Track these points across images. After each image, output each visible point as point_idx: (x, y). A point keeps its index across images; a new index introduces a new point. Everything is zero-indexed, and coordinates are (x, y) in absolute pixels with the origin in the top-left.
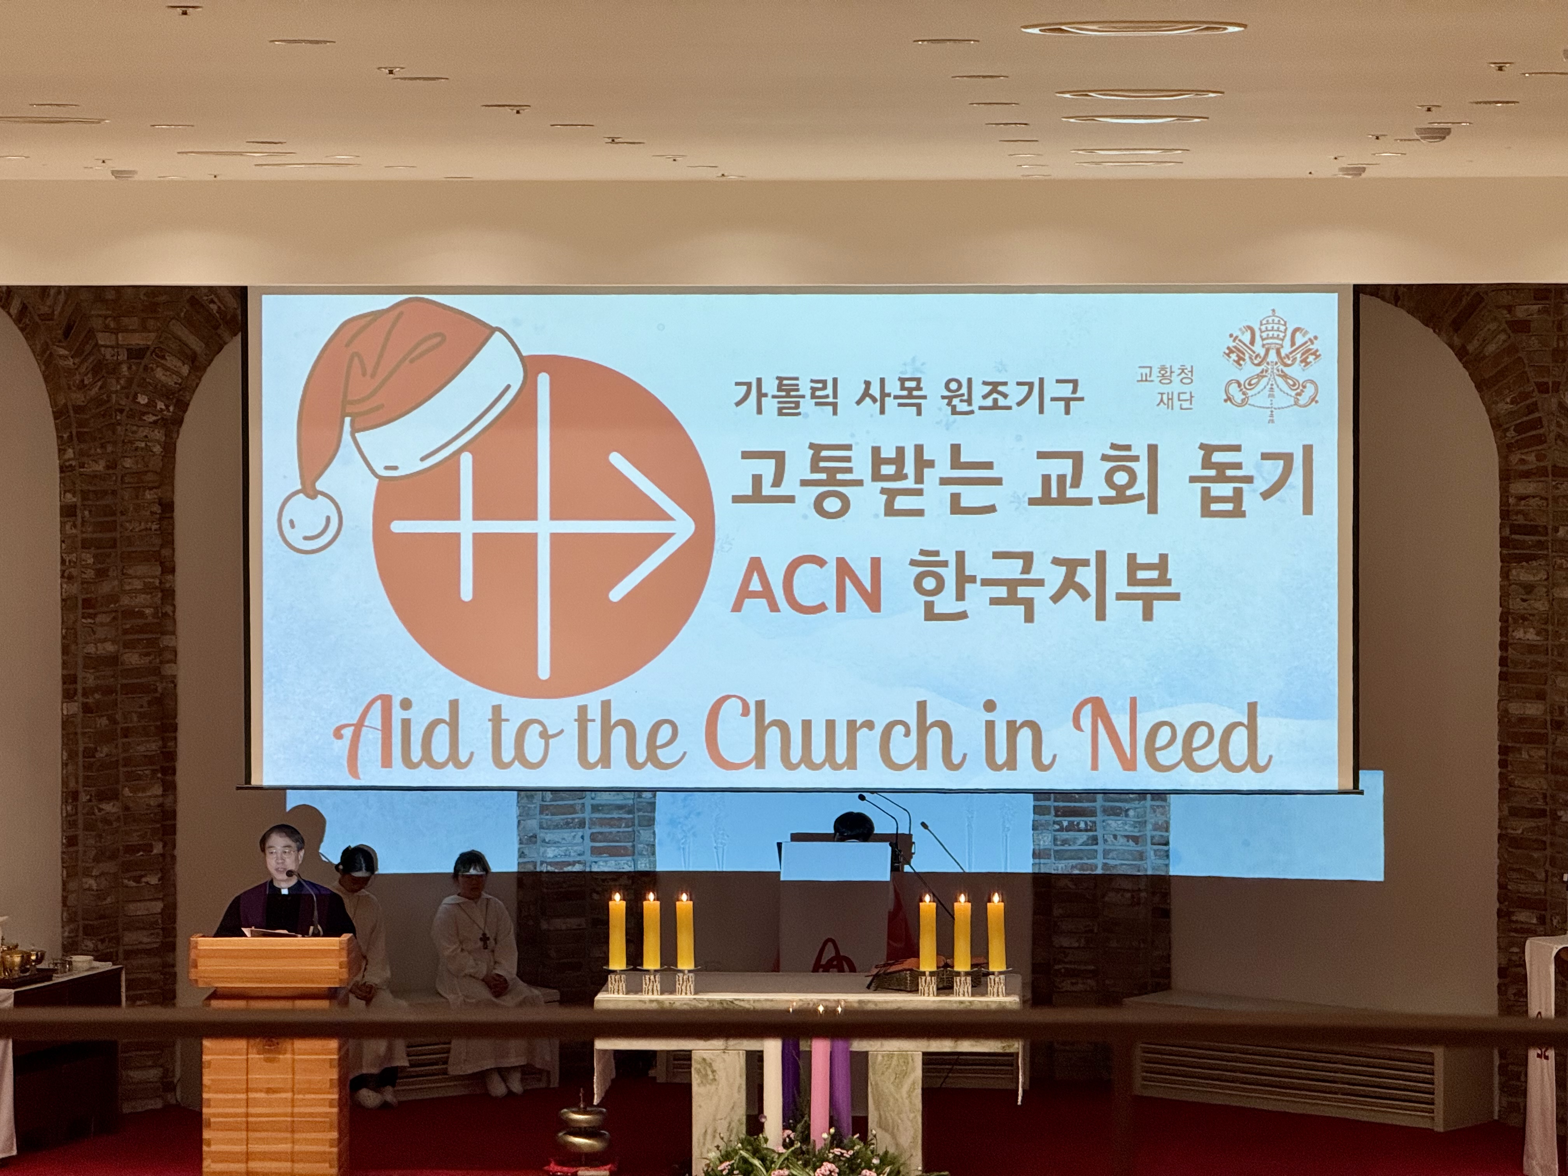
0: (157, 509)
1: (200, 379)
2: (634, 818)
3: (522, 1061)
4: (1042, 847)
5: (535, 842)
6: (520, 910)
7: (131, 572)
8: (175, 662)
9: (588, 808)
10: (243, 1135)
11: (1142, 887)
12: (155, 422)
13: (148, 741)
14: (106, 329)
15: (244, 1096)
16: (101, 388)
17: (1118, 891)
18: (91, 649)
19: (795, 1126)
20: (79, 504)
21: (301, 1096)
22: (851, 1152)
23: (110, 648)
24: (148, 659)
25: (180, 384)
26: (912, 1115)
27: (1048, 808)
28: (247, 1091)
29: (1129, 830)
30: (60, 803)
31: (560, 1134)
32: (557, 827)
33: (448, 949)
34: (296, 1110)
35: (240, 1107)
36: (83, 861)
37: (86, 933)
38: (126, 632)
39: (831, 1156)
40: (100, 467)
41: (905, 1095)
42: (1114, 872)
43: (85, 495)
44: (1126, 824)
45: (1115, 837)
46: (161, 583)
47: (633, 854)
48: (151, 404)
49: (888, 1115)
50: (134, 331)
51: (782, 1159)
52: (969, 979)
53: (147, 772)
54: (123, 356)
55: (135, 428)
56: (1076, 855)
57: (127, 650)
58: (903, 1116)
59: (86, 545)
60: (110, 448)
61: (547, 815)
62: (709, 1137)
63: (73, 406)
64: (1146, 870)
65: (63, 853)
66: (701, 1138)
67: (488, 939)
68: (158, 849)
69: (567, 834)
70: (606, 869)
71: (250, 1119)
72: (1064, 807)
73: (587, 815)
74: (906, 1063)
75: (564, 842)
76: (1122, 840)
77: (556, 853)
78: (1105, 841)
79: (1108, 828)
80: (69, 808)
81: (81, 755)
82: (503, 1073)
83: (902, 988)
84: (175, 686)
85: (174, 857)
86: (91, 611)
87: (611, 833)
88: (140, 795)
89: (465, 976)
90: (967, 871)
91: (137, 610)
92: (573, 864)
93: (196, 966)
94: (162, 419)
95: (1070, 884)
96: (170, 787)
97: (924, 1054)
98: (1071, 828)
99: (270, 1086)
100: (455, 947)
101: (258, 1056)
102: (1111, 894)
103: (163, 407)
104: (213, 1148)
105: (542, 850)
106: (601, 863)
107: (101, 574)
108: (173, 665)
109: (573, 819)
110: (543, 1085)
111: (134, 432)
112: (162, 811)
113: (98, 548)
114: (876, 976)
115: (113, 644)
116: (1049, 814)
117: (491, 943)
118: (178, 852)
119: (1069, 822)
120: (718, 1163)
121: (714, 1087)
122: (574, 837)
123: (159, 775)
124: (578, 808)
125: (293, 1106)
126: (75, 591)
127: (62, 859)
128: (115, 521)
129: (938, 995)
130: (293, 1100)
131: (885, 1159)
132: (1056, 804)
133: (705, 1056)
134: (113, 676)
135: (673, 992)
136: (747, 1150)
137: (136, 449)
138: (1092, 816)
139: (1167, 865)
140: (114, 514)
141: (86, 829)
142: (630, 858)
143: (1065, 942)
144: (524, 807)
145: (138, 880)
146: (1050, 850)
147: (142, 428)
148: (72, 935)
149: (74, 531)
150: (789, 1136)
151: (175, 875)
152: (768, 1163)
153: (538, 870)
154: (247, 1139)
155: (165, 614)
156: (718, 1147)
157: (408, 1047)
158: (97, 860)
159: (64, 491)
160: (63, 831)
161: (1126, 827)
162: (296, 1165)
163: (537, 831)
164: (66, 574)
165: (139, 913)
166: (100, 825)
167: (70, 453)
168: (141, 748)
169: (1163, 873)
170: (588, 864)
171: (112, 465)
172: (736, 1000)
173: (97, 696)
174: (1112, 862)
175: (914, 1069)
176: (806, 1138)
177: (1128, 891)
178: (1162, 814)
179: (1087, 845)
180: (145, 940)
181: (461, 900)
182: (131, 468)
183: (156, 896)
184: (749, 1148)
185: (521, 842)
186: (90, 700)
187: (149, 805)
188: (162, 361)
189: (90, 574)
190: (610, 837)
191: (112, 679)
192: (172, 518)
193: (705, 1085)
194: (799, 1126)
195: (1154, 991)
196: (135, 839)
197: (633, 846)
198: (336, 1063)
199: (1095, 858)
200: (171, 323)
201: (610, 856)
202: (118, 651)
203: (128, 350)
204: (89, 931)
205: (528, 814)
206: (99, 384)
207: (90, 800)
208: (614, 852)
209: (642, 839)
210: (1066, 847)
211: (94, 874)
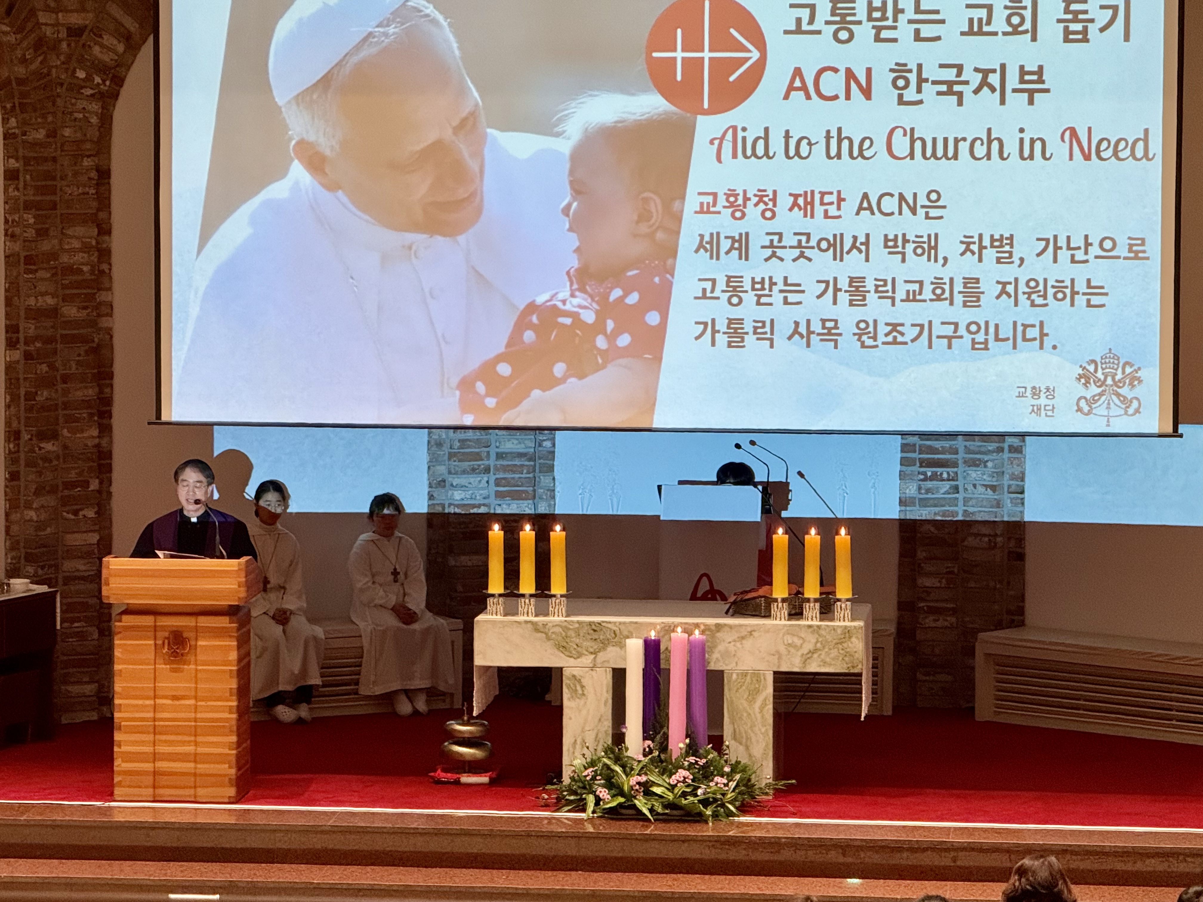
0: (94, 174)
1: (135, 56)
2: (535, 466)
3: (425, 684)
4: (907, 495)
5: (444, 486)
6: (429, 549)
7: (70, 232)
8: (111, 315)
9: (493, 456)
10: (151, 737)
11: (999, 532)
12: (92, 95)
13: (86, 388)
14: (48, 9)
15: (152, 702)
16: (41, 63)
17: (976, 535)
18: (32, 301)
19: (655, 737)
20: (21, 169)
21: (203, 703)
22: (704, 761)
23: (50, 301)
24: (85, 312)
25: (116, 61)
26: (763, 730)
27: (913, 459)
28: (155, 697)
29: (987, 480)
30: (3, 442)
31: (446, 744)
32: (464, 472)
33: (361, 581)
34: (199, 715)
35: (148, 712)
36: (25, 496)
37: (27, 559)
38: (65, 287)
39: (686, 763)
40: (40, 135)
41: (757, 710)
42: (974, 518)
43: (27, 161)
44: (983, 474)
45: (975, 486)
46: (98, 243)
47: (534, 497)
48: (89, 78)
49: (741, 728)
50: (72, 11)
51: (641, 766)
52: (817, 605)
53: (84, 415)
54: (63, 34)
55: (74, 100)
56: (938, 502)
57: (66, 304)
58: (756, 729)
59: (28, 206)
60: (50, 119)
61: (455, 461)
62: (578, 746)
63: (16, 79)
64: (1003, 516)
65: (6, 486)
66: (571, 747)
67: (399, 573)
68: (94, 485)
69: (473, 479)
70: (508, 511)
71: (157, 723)
72: (928, 458)
73: (492, 462)
74: (758, 681)
75: (470, 486)
76: (981, 489)
77: (463, 496)
78: (966, 490)
79: (969, 478)
80: (11, 446)
81: (22, 398)
82: (410, 694)
83: (757, 613)
84: (111, 337)
85: (110, 494)
86: (32, 267)
87: (513, 478)
88: (78, 435)
89: (375, 606)
90: (839, 516)
91: (75, 267)
92: (479, 506)
93: (108, 584)
94: (100, 92)
95: (932, 529)
96: (106, 429)
97: (775, 673)
98: (934, 477)
99: (175, 693)
100: (367, 579)
101: (164, 666)
102: (970, 539)
103: (100, 81)
104: (124, 748)
105: (450, 493)
106: (504, 506)
107: (42, 233)
108: (110, 318)
109: (479, 466)
110: (448, 706)
111: (73, 104)
112: (99, 451)
113: (39, 210)
114: (734, 603)
115: (53, 298)
116: (915, 465)
117: (401, 577)
118: (114, 489)
119: (932, 472)
120: (583, 769)
121: (582, 702)
122: (480, 481)
123: (96, 418)
124: (484, 455)
125: (196, 712)
126: (17, 249)
127: (5, 492)
128: (55, 185)
129: (789, 620)
130: (196, 705)
131: (735, 768)
132: (921, 456)
133: (575, 673)
134: (52, 327)
135: (547, 614)
136: (609, 758)
137: (75, 119)
138: (954, 467)
139: (1022, 512)
140: (54, 178)
141: (27, 465)
142: (531, 502)
143: (928, 582)
144: (434, 454)
145: (76, 513)
146: (915, 498)
147: (79, 101)
148: (14, 561)
149: (16, 193)
150: (649, 746)
151: (110, 509)
152: (628, 769)
153: (446, 511)
154: (155, 741)
155: (102, 272)
156: (584, 755)
157: (322, 668)
158: (37, 493)
159: (7, 156)
160: (6, 467)
161: (985, 477)
162: (199, 766)
163: (446, 476)
164: (9, 233)
165: (76, 543)
166: (40, 462)
167: (13, 122)
168: (79, 393)
169: (1018, 519)
170: (492, 507)
171: (52, 134)
172: (603, 622)
173: (38, 345)
174: (971, 510)
175: (765, 687)
176: (664, 748)
177: (986, 536)
178: (1018, 465)
179: (949, 493)
180: (83, 568)
181: (376, 537)
182: (69, 137)
183: (92, 528)
184: (611, 756)
185: (430, 486)
186: (31, 348)
187: (85, 445)
188: (100, 40)
189: (31, 233)
190: (512, 482)
191: (52, 330)
192: (109, 183)
193: (574, 700)
194: (658, 737)
195: (1009, 627)
196: (73, 476)
197: (534, 491)
198: (235, 673)
199: (957, 505)
200: (108, 5)
201: (513, 499)
202: (58, 304)
203: (67, 28)
204: (29, 558)
205: (437, 461)
206: (40, 59)
207: (31, 439)
208: (516, 496)
209: (542, 484)
210: (930, 496)
211: (34, 507)
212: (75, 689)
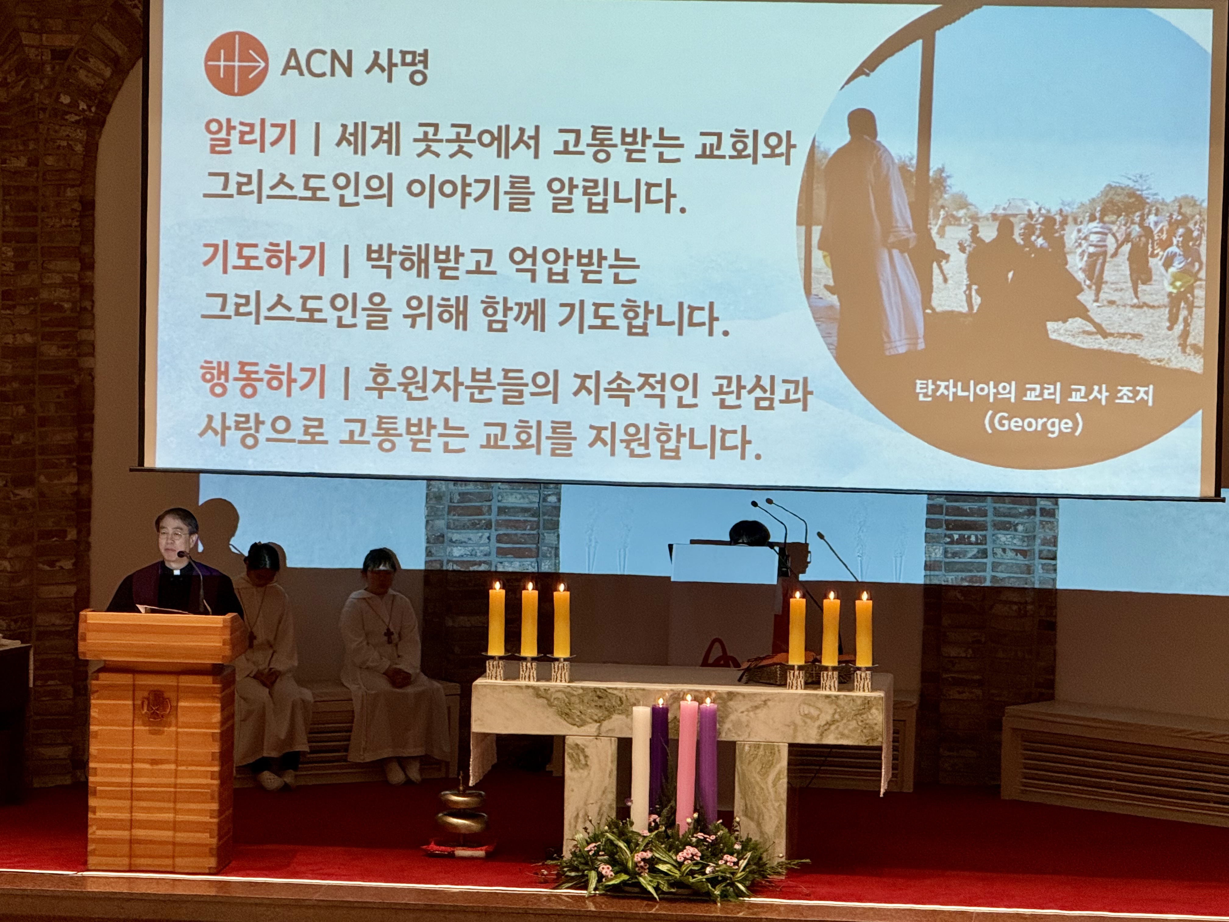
0: (77, 206)
1: (123, 82)
2: (539, 522)
3: (419, 751)
4: (933, 559)
5: (443, 542)
6: (426, 608)
7: (51, 266)
8: (92, 355)
9: (495, 510)
10: (127, 803)
11: (1029, 600)
12: (77, 122)
13: (64, 431)
14: (30, 30)
15: (128, 766)
16: (24, 86)
17: (1006, 602)
18: (9, 339)
19: (661, 811)
21: (183, 768)
22: (713, 837)
23: (29, 339)
24: (65, 351)
25: (102, 86)
26: (777, 805)
27: (939, 521)
28: (132, 761)
29: (1018, 544)
31: (440, 815)
32: (464, 527)
33: (354, 641)
34: (179, 781)
35: (125, 776)
38: (44, 324)
39: (694, 840)
40: (21, 163)
41: (770, 784)
42: (1002, 584)
43: (6, 191)
44: (1013, 538)
45: (1004, 550)
46: (80, 278)
47: (538, 556)
48: (74, 104)
49: (753, 804)
50: (56, 32)
51: (646, 841)
52: (836, 674)
53: (62, 461)
54: (47, 56)
55: (57, 127)
56: (965, 567)
57: (46, 342)
58: (769, 804)
59: (7, 238)
60: (32, 146)
61: (454, 515)
62: (580, 820)
64: (1034, 583)
66: (572, 821)
67: (392, 634)
68: (72, 535)
69: (474, 535)
70: (510, 570)
71: (134, 789)
72: (955, 521)
73: (493, 517)
74: (772, 753)
75: (470, 542)
76: (1011, 554)
77: (462, 552)
78: (994, 554)
79: (998, 542)
82: (403, 762)
83: (772, 682)
84: (93, 378)
85: (88, 544)
86: (10, 303)
87: (516, 535)
88: (56, 482)
89: (367, 669)
90: (860, 580)
91: (55, 303)
92: (480, 563)
93: (84, 640)
94: (85, 119)
95: (959, 596)
96: (86, 476)
97: (790, 745)
98: (961, 540)
99: (153, 757)
100: (361, 639)
101: (143, 728)
102: (999, 606)
103: (85, 107)
104: (100, 814)
105: (449, 549)
106: (506, 564)
107: (21, 267)
108: (91, 358)
109: (480, 520)
110: (443, 775)
111: (56, 132)
112: (78, 499)
113: (18, 242)
114: (748, 670)
115: (32, 336)
116: (941, 527)
117: (395, 636)
118: (93, 539)
119: (960, 535)
120: (585, 843)
121: (585, 773)
122: (481, 537)
123: (75, 464)
124: (485, 509)
125: (176, 777)
128: (37, 217)
129: (805, 689)
130: (176, 770)
131: (746, 845)
132: (947, 517)
133: (579, 742)
134: (31, 367)
135: (549, 679)
136: (613, 833)
137: (59, 147)
138: (982, 530)
139: (1054, 580)
140: (35, 210)
142: (534, 559)
143: (953, 652)
144: (432, 507)
145: (52, 564)
146: (941, 562)
147: (63, 128)
150: (655, 821)
151: (89, 561)
152: (632, 845)
153: (444, 568)
154: (132, 807)
155: (85, 309)
156: (586, 829)
157: (310, 733)
158: (11, 542)
161: (1015, 541)
162: (179, 834)
163: (445, 531)
165: (52, 596)
166: (15, 510)
168: (58, 438)
169: (1050, 587)
170: (494, 564)
171: (33, 162)
172: (610, 688)
174: (1000, 575)
175: (779, 761)
176: (671, 823)
177: (1015, 603)
178: (1051, 530)
179: (977, 558)
180: (58, 622)
181: (368, 595)
182: (52, 166)
183: (69, 580)
184: (615, 830)
185: (428, 542)
186: (8, 389)
187: (63, 492)
188: (85, 63)
189: (9, 267)
190: (515, 539)
191: (30, 370)
192: (93, 215)
193: (577, 771)
194: (665, 811)
195: (1037, 701)
196: (50, 525)
197: (538, 548)
198: (218, 737)
199: (985, 571)
200: (94, 27)
201: (516, 557)
202: (37, 342)
203: (52, 51)
205: (435, 515)
206: (23, 82)
207: (5, 486)
208: (519, 554)
209: (546, 541)
210: (956, 559)
211: (8, 556)
212: (48, 752)
